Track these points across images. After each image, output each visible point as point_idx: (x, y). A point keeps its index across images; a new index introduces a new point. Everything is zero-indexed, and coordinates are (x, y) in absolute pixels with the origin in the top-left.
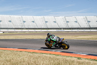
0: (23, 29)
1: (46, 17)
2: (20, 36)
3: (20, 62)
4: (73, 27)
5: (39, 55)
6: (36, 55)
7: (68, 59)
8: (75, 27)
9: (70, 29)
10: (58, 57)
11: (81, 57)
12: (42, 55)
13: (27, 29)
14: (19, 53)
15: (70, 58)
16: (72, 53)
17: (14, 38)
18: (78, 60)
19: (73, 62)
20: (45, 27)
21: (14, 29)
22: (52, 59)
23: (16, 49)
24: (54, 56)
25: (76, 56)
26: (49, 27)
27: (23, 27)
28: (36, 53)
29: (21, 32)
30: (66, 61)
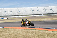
0: (19, 16)
1: (32, 8)
2: (17, 20)
3: (18, 35)
4: (49, 13)
5: (29, 30)
6: (27, 31)
7: (46, 32)
8: (51, 13)
9: (48, 14)
10: (40, 31)
11: (55, 31)
12: (31, 30)
13: (21, 15)
14: (17, 30)
15: (48, 31)
16: (49, 28)
17: (14, 21)
18: (53, 33)
19: (50, 34)
20: (32, 14)
21: (14, 16)
22: (37, 32)
23: (15, 28)
24: (38, 31)
25: (51, 30)
26: (34, 14)
27: (19, 15)
28: (27, 29)
29: (18, 17)
30: (45, 33)
